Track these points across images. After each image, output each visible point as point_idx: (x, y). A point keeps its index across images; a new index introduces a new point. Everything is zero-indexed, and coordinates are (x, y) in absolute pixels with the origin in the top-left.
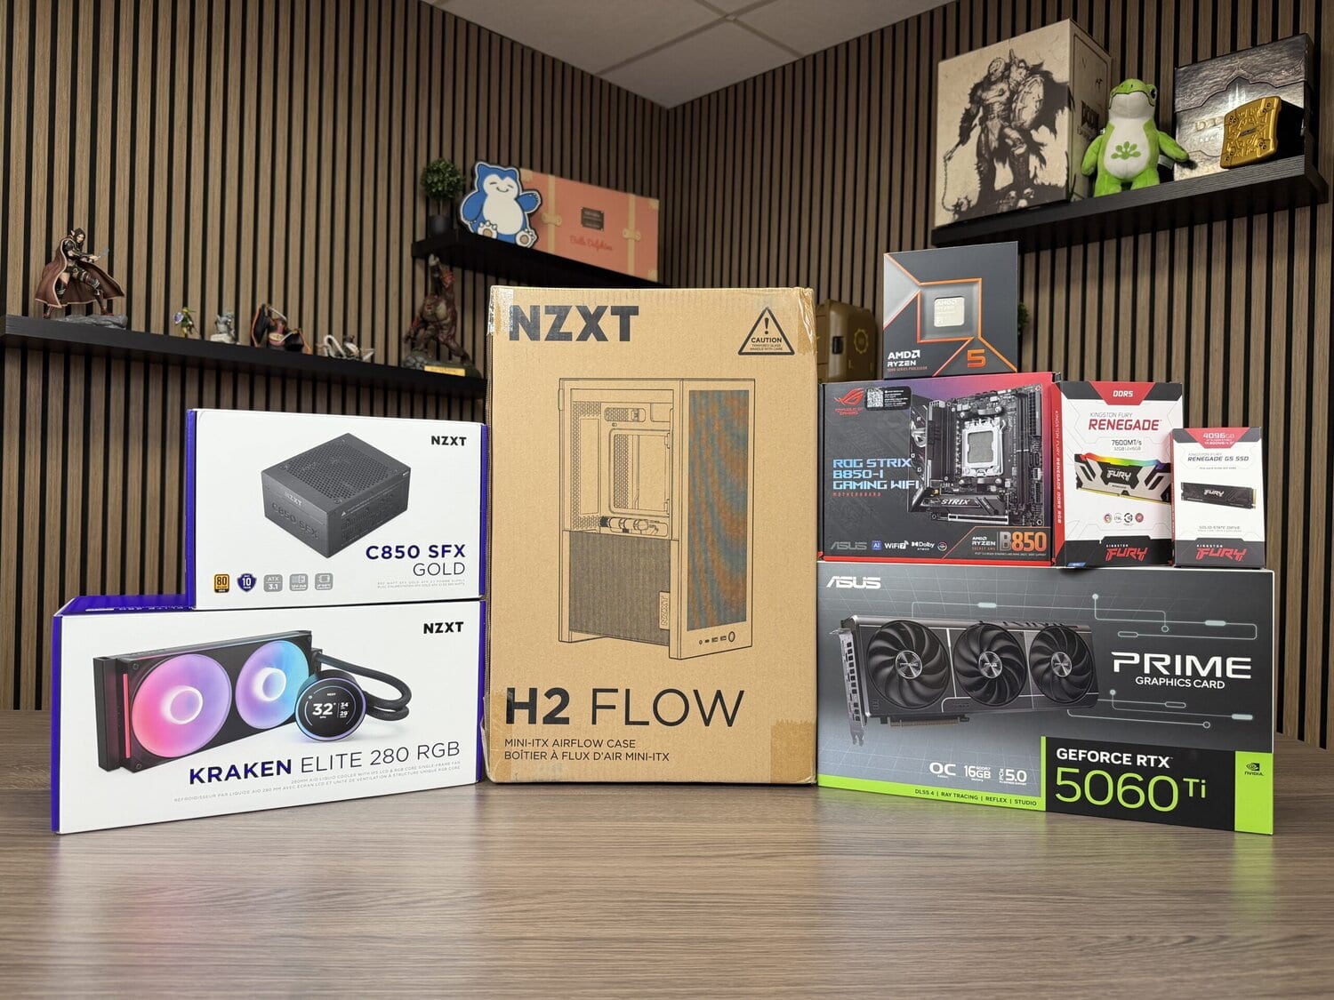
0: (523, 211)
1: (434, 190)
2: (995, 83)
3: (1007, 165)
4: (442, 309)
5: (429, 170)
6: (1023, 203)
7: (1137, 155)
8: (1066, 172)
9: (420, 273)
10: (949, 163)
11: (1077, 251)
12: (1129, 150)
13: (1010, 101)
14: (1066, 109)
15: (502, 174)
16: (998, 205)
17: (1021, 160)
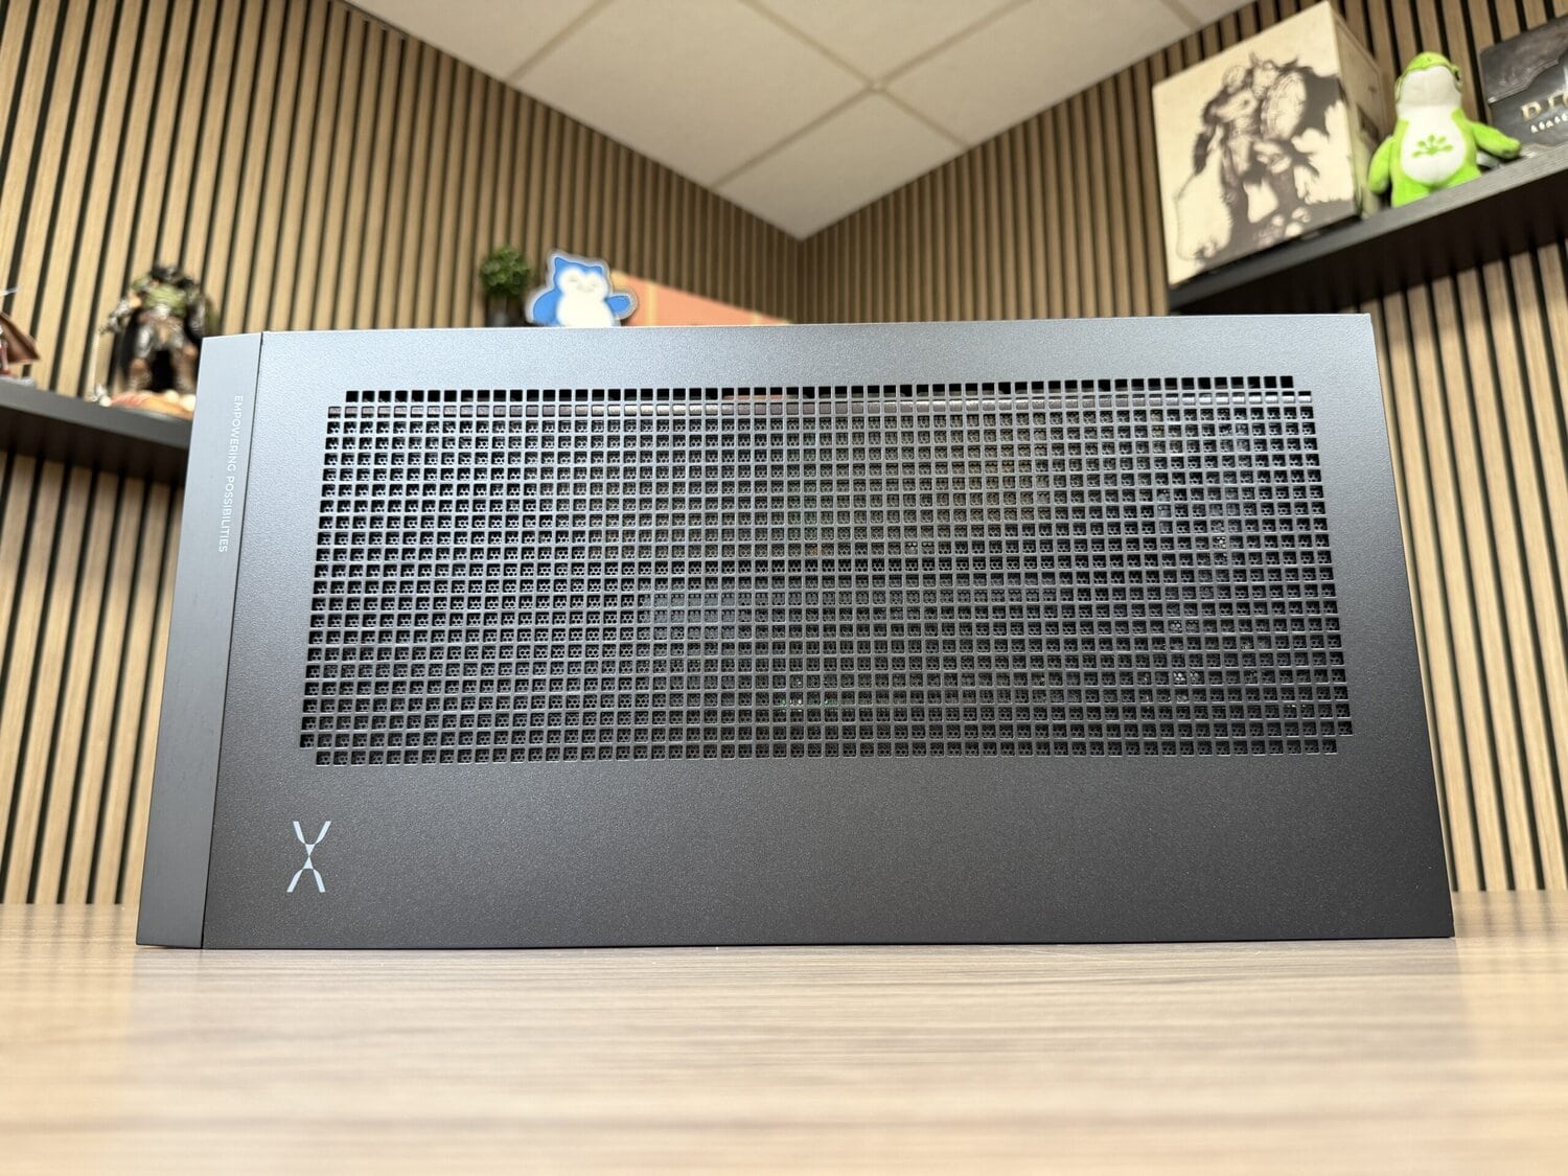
0: (613, 311)
1: (494, 283)
2: (1235, 94)
3: (1265, 187)
5: (492, 257)
6: (1294, 230)
7: (1448, 148)
8: (1351, 180)
10: (1184, 203)
12: (1435, 144)
13: (1258, 111)
14: (1340, 105)
15: (585, 269)
16: (1257, 241)
17: (1283, 178)
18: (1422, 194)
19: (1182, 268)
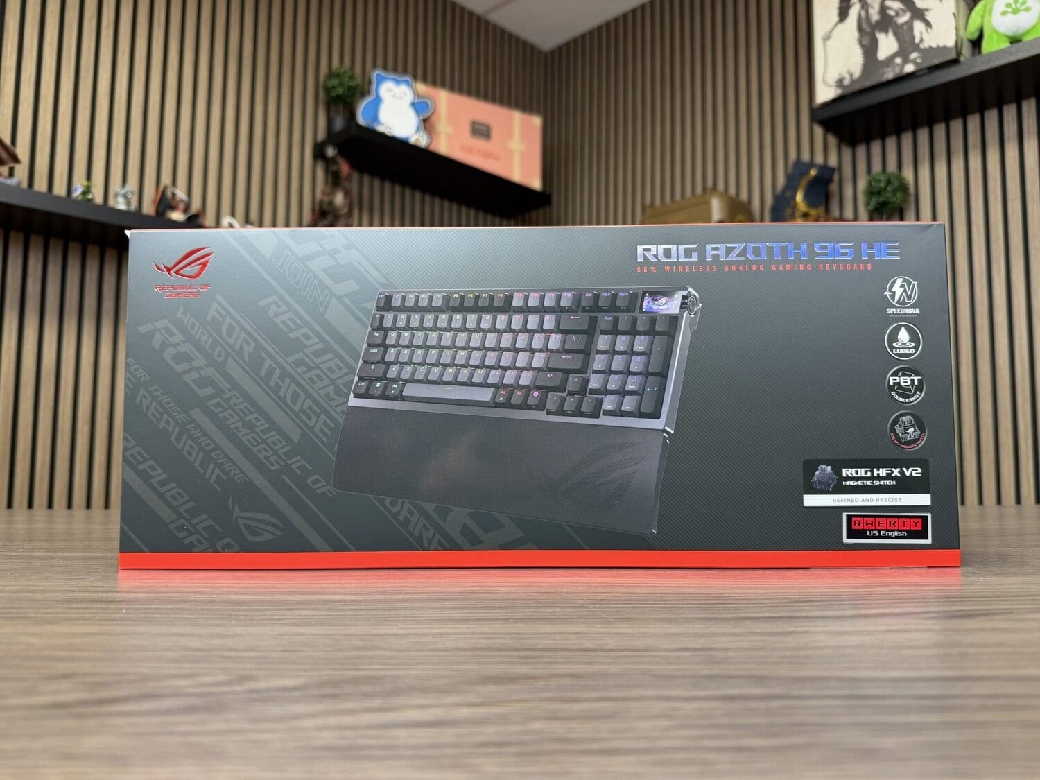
0: (418, 112)
1: (334, 94)
3: (891, 34)
4: (339, 199)
5: (331, 75)
6: (909, 68)
8: (954, 31)
9: (320, 173)
10: (829, 43)
11: (956, 125)
12: (1018, 5)
15: (398, 82)
16: (884, 73)
17: (905, 27)
18: (1005, 44)
19: (825, 93)
